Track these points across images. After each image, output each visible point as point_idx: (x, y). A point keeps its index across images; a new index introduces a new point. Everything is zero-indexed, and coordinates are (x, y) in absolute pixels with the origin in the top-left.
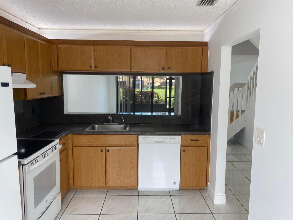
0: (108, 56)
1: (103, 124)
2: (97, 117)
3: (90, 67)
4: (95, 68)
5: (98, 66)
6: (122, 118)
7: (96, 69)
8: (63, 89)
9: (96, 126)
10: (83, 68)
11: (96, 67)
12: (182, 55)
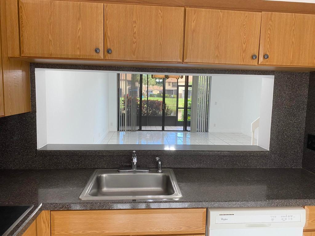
0: (135, 27)
1: (119, 172)
2: (106, 156)
3: (96, 51)
4: (106, 52)
5: (112, 49)
6: (157, 159)
7: (109, 56)
8: (35, 98)
9: (104, 175)
10: (78, 53)
11: (108, 52)
12: (294, 30)
